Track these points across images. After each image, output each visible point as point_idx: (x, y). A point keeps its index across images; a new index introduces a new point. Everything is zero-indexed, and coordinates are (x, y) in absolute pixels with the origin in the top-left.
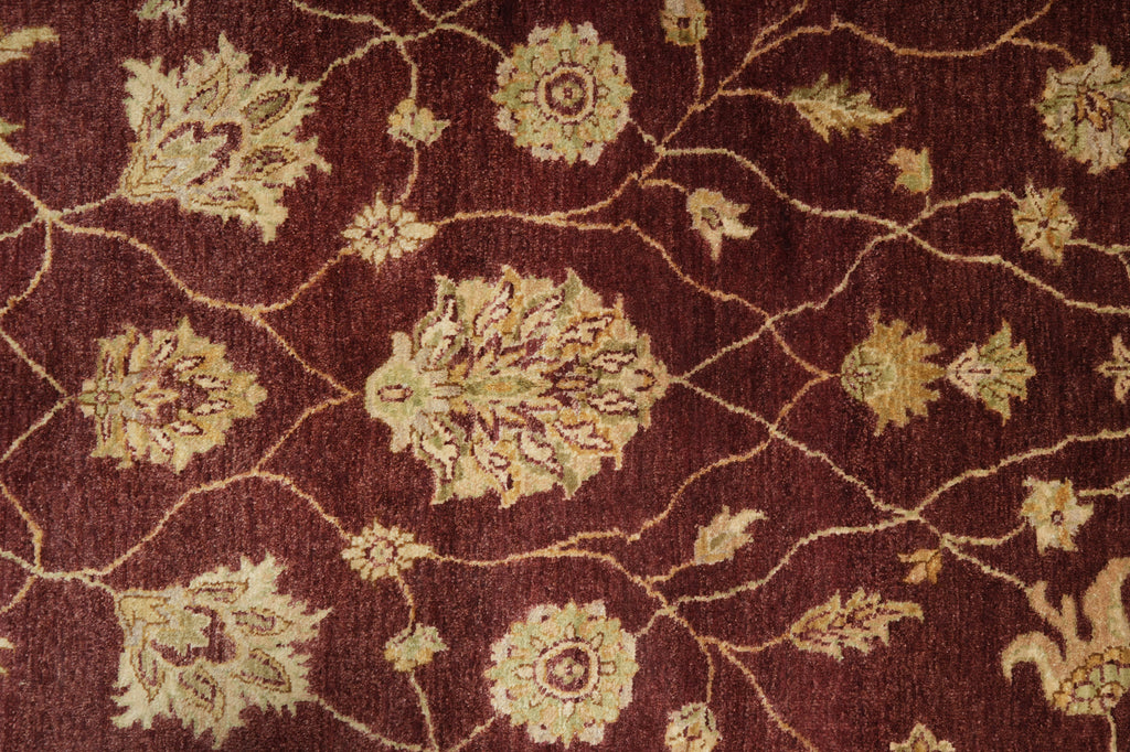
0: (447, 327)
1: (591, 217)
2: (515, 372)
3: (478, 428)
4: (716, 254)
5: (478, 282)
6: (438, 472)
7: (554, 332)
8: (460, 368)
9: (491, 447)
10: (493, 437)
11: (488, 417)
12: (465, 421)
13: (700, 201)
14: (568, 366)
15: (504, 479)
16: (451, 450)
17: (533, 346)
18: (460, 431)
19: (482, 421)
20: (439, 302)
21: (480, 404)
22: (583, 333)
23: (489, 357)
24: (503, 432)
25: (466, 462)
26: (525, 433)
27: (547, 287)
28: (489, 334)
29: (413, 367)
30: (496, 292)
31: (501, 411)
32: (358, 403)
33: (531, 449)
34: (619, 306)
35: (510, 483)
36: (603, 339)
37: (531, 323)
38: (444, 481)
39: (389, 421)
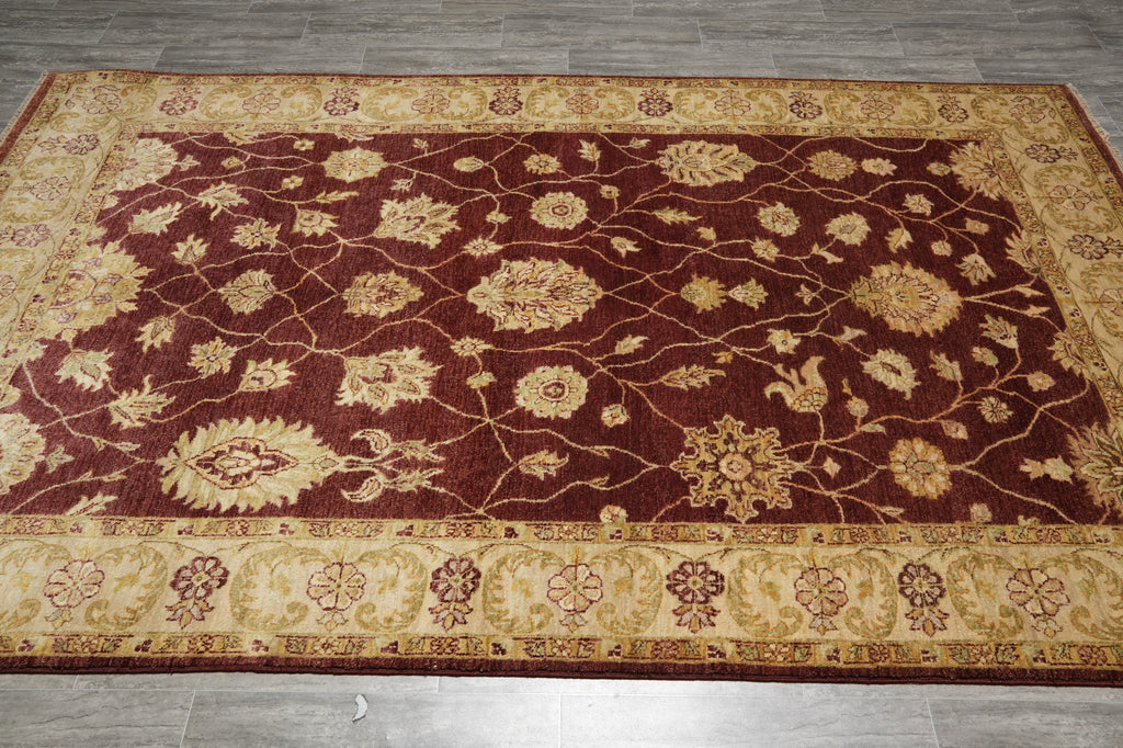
0: (505, 275)
1: (570, 244)
2: (534, 290)
3: (517, 306)
4: (623, 255)
5: (520, 262)
6: (497, 320)
7: (552, 277)
8: (510, 288)
9: (522, 313)
10: (523, 310)
11: (522, 304)
12: (512, 305)
13: (616, 241)
14: (558, 288)
15: (527, 323)
16: (505, 314)
17: (542, 282)
18: (509, 307)
19: (519, 305)
20: (503, 268)
21: (519, 299)
22: (565, 277)
23: (523, 285)
24: (528, 308)
25: (510, 317)
26: (538, 308)
27: (550, 264)
28: (524, 277)
29: (489, 287)
30: (527, 265)
31: (527, 302)
32: (464, 298)
33: (540, 314)
34: (581, 270)
35: (530, 325)
36: (574, 280)
37: (543, 274)
38: (500, 324)
39: (477, 303)
